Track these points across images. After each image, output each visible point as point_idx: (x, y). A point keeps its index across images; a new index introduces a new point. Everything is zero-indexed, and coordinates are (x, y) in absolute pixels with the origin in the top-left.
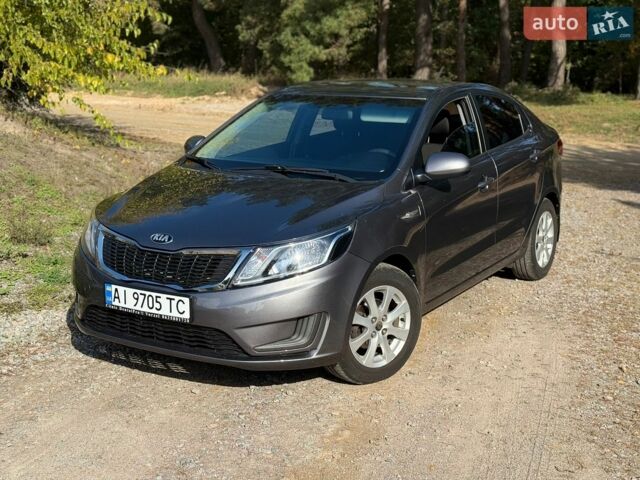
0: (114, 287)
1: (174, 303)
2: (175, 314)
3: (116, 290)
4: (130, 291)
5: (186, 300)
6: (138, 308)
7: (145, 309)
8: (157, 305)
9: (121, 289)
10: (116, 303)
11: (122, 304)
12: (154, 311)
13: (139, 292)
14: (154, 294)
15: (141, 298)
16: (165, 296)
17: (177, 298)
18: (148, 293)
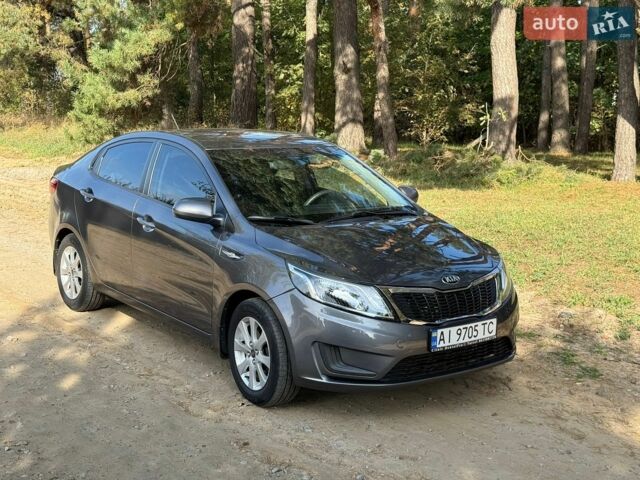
0: (439, 331)
1: (486, 326)
2: (487, 335)
3: (442, 333)
4: (454, 330)
5: (494, 321)
6: (461, 341)
7: (467, 340)
8: (475, 333)
9: (446, 331)
10: (442, 344)
11: (447, 344)
12: (473, 339)
13: (461, 327)
14: (473, 325)
15: (464, 331)
16: (480, 324)
17: (488, 321)
18: (468, 326)
